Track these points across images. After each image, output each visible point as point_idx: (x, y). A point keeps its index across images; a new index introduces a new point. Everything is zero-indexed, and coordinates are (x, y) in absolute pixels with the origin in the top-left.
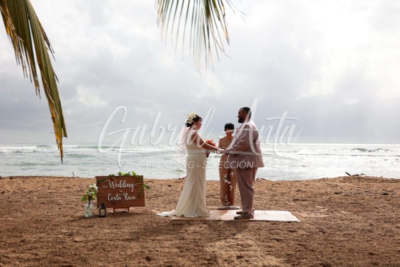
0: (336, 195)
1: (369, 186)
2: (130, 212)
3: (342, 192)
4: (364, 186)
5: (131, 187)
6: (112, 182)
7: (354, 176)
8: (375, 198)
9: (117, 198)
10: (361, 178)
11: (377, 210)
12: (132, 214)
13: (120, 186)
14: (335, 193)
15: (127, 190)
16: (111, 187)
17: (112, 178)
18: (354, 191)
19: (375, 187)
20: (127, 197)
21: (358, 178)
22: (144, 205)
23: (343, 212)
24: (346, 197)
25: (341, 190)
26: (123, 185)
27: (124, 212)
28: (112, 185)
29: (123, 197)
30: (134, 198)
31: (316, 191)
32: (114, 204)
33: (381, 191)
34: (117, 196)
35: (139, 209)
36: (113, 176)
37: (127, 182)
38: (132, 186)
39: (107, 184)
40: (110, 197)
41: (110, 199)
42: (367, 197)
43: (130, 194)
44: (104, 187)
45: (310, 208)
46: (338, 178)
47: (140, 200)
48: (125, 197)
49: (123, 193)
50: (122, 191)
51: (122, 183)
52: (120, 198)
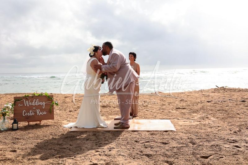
0: (208, 103)
1: (231, 95)
2: (42, 124)
3: (212, 101)
4: (228, 96)
5: (43, 105)
6: (27, 101)
7: (221, 88)
8: (236, 105)
9: (31, 114)
10: (225, 89)
11: (239, 116)
12: (43, 126)
13: (33, 104)
14: (208, 102)
15: (39, 107)
16: (25, 105)
17: (27, 98)
18: (221, 99)
19: (236, 96)
20: (39, 112)
21: (224, 89)
22: (53, 118)
23: (212, 118)
24: (215, 104)
25: (211, 99)
26: (36, 103)
27: (36, 124)
28: (27, 103)
29: (36, 113)
30: (45, 113)
31: (194, 100)
32: (28, 119)
33: (240, 99)
35: (49, 122)
36: (28, 96)
37: (40, 101)
38: (44, 103)
39: (23, 103)
40: (25, 113)
41: (24, 115)
42: (230, 104)
43: (42, 110)
44: (20, 105)
45: (187, 116)
46: (210, 89)
47: (50, 114)
48: (38, 112)
49: (36, 109)
50: (35, 108)
51: (36, 102)
52: (33, 114)
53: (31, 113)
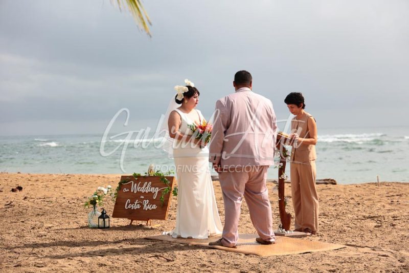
5: (155, 192)
6: (136, 184)
9: (136, 206)
13: (143, 189)
15: (149, 196)
16: (132, 191)
17: (138, 179)
20: (147, 205)
26: (147, 188)
27: (141, 225)
28: (135, 188)
29: (142, 205)
30: (154, 207)
32: (131, 214)
34: (136, 203)
37: (152, 186)
38: (157, 190)
39: (129, 187)
40: (128, 205)
41: (127, 207)
43: (152, 202)
44: (125, 190)
47: (161, 211)
48: (145, 205)
49: (144, 199)
50: (143, 197)
51: (146, 186)
52: (139, 207)
53: (137, 204)
